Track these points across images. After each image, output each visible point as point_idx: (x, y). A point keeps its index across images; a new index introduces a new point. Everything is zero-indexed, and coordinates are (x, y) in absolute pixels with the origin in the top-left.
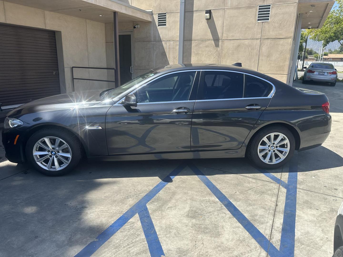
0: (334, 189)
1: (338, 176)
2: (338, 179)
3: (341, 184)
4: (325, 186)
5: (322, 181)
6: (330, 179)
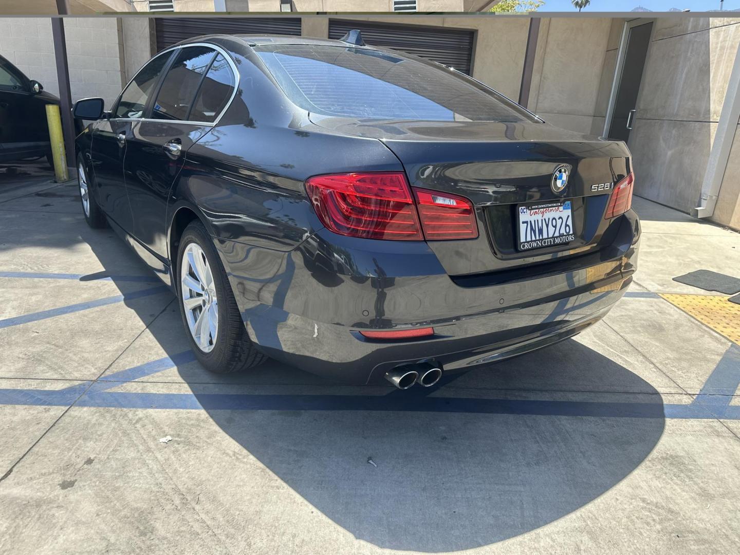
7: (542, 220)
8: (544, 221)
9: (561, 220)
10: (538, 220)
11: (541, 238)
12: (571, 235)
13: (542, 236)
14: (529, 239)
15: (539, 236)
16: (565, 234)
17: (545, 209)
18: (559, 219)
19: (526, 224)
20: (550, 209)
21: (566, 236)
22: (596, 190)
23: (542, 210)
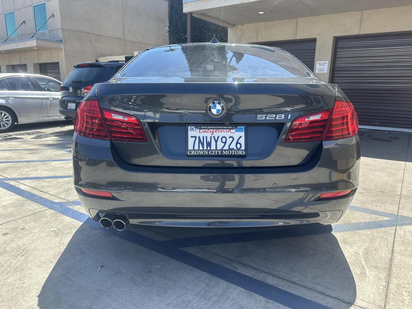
0: (8, 234)
1: (23, 257)
2: (19, 252)
3: (5, 246)
4: (24, 229)
5: (36, 233)
6: (30, 244)
7: (211, 137)
8: (213, 138)
9: (231, 139)
10: (206, 137)
11: (209, 148)
12: (242, 150)
13: (210, 148)
14: (196, 148)
15: (207, 147)
16: (235, 149)
17: (215, 130)
18: (230, 138)
19: (194, 138)
20: (220, 130)
21: (235, 150)
22: (264, 119)
23: (212, 130)
